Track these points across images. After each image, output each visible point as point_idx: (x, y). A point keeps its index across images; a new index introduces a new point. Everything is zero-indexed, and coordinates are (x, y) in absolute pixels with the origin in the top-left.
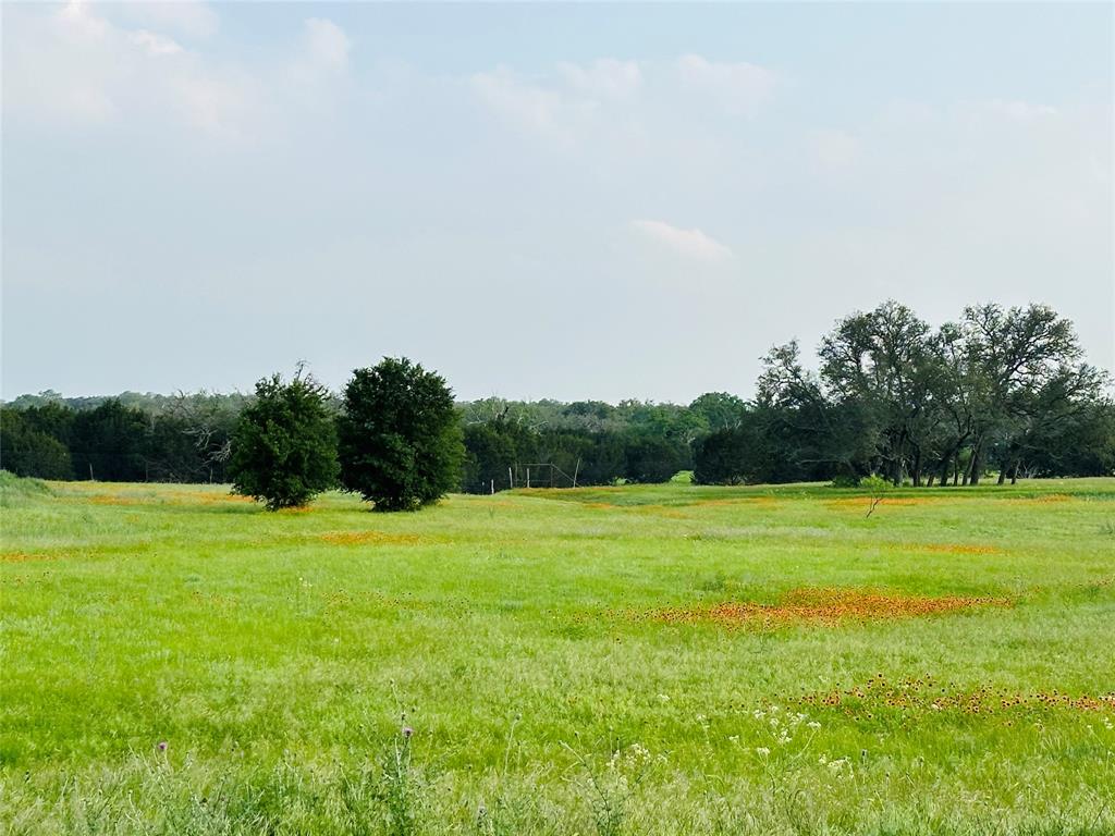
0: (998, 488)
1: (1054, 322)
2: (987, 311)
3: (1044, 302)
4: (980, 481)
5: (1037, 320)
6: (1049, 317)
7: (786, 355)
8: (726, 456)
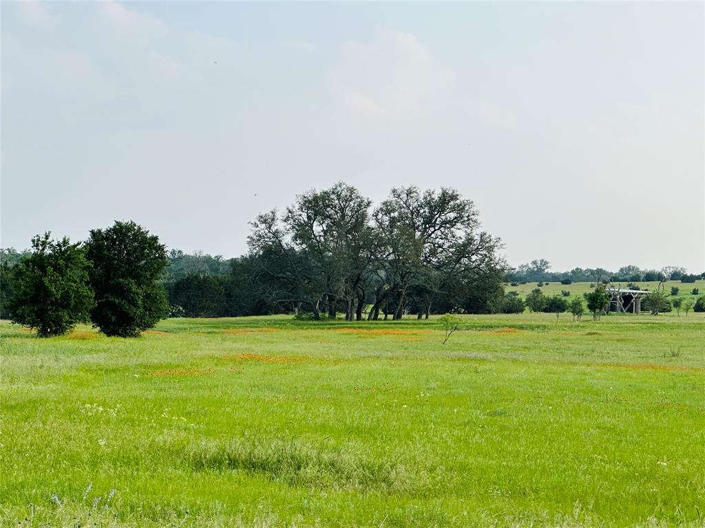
0: (416, 322)
1: (458, 202)
2: (409, 193)
3: (451, 187)
4: (403, 316)
5: (446, 199)
6: (454, 197)
7: (268, 221)
8: (193, 295)
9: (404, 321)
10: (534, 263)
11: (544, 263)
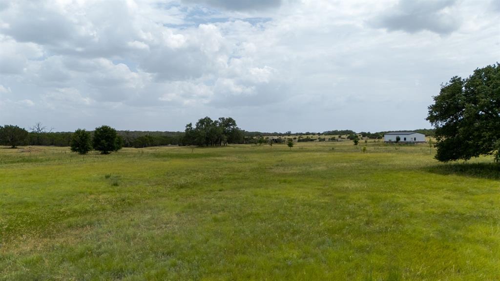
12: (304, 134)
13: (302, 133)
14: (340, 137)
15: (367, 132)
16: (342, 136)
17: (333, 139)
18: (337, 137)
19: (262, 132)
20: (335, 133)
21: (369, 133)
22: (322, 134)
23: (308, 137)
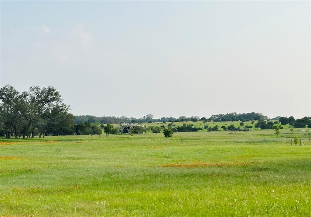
0: (39, 139)
1: (55, 92)
2: (36, 88)
3: (52, 86)
4: (34, 137)
5: (50, 91)
6: (54, 90)
9: (34, 139)
10: (147, 115)
11: (151, 115)
12: (177, 121)
13: (171, 118)
14: (241, 124)
15: (288, 117)
16: (246, 124)
17: (231, 128)
18: (236, 124)
19: (99, 116)
20: (231, 117)
21: (291, 119)
22: (210, 120)
23: (185, 125)
